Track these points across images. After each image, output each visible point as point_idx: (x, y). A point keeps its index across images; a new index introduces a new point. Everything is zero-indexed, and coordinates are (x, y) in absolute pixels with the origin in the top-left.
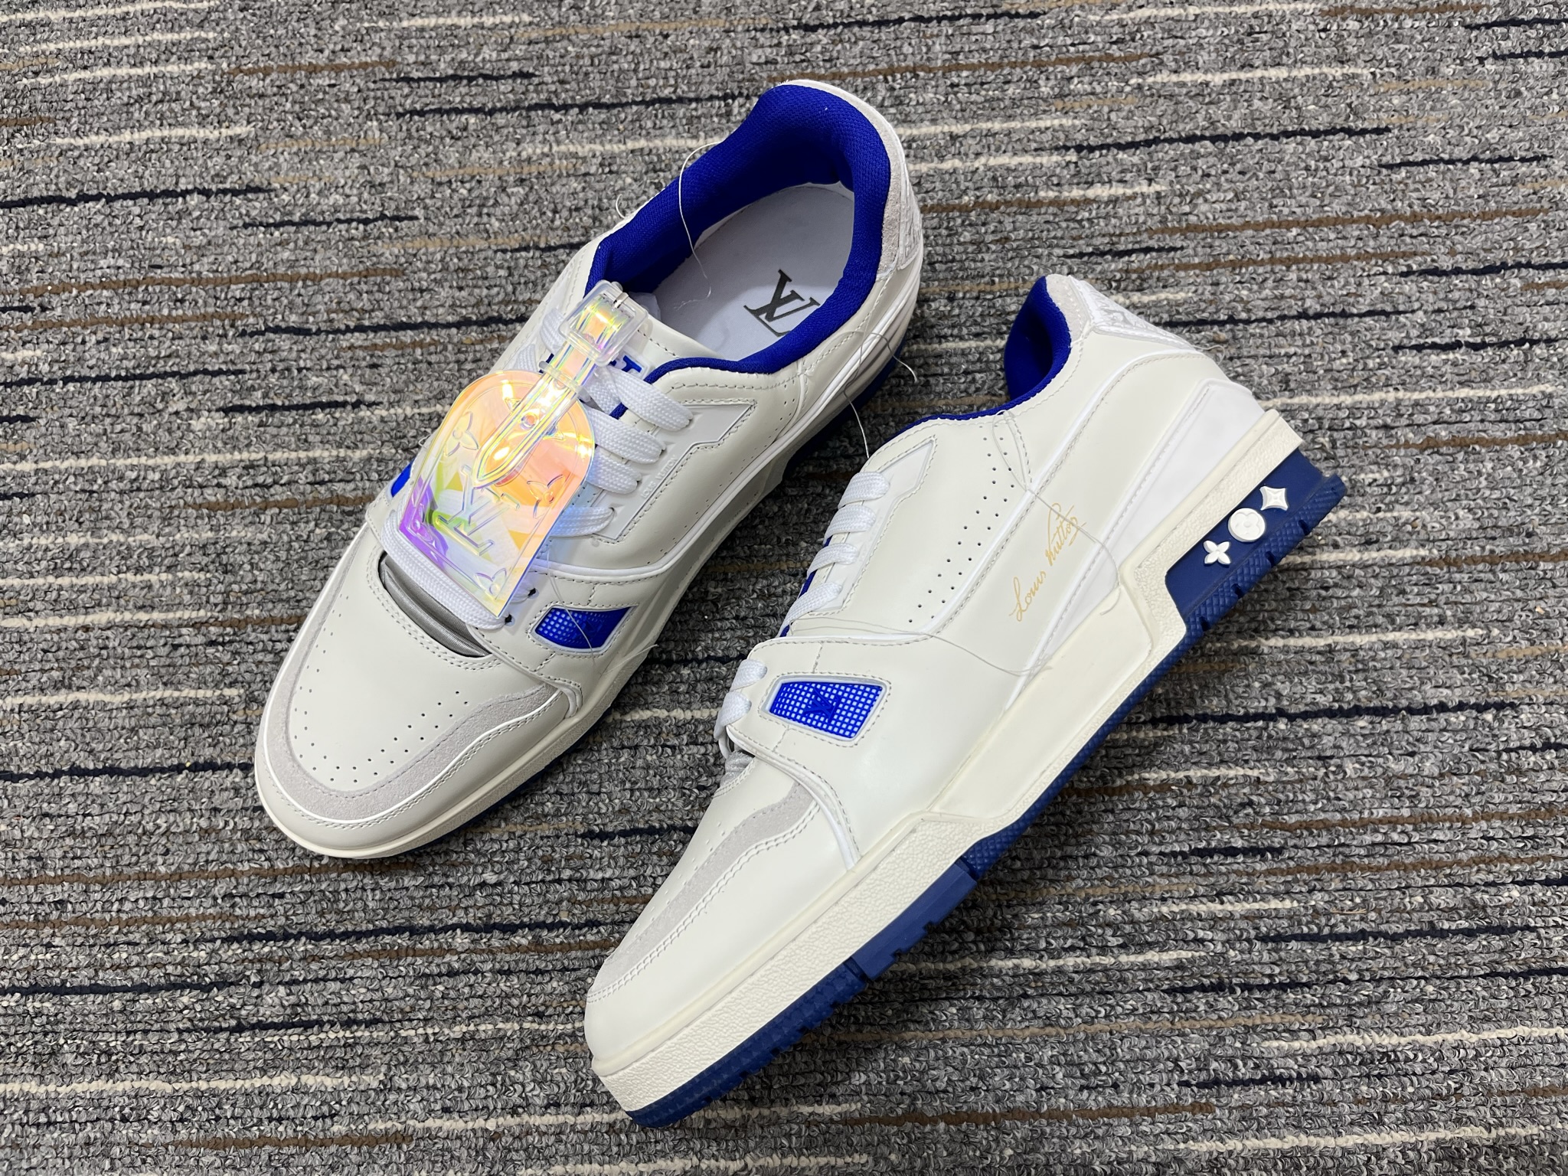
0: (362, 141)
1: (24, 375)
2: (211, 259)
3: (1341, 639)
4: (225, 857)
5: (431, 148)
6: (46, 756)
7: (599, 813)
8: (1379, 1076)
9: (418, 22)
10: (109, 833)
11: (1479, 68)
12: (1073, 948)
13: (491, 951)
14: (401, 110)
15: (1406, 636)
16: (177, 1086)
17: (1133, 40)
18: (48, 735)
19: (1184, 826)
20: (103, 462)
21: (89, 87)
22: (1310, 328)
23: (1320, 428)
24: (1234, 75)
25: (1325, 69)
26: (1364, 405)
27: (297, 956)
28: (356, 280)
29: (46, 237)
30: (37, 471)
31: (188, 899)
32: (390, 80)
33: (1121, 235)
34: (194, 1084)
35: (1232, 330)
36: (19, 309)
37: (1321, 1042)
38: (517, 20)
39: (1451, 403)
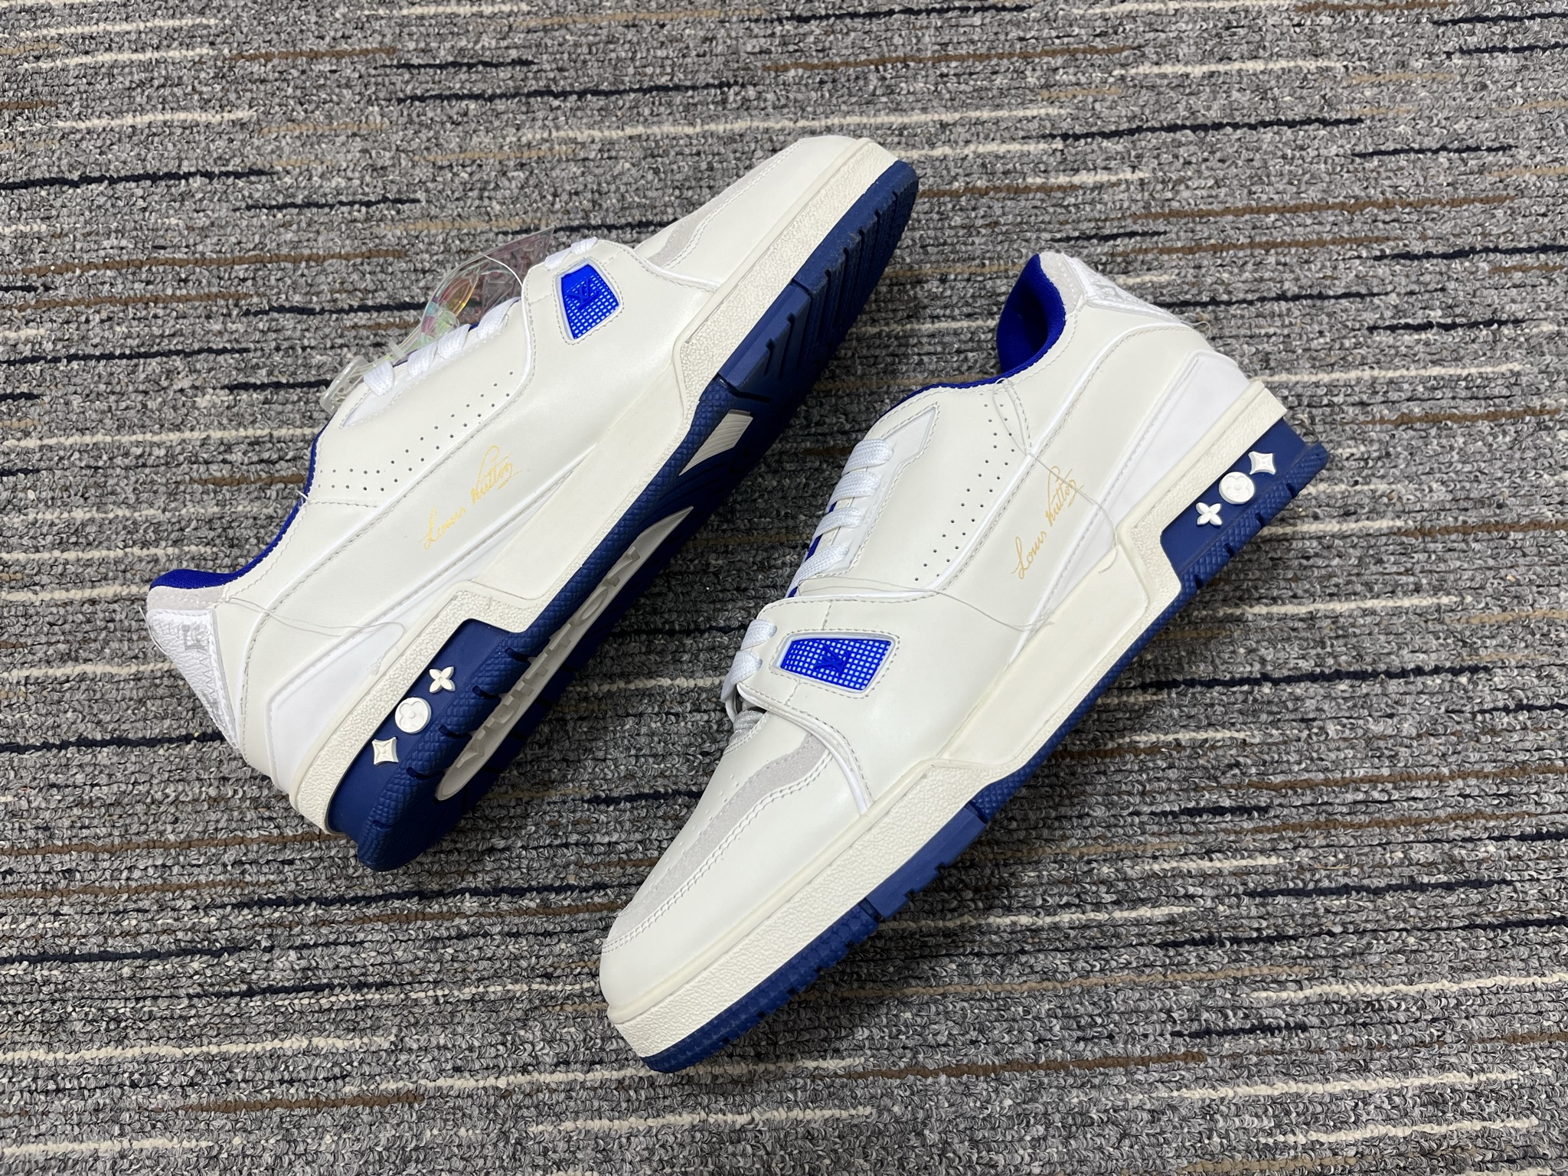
0: (363, 125)
1: (27, 353)
2: (215, 240)
3: (1322, 607)
4: (234, 825)
5: (432, 133)
6: (53, 727)
7: (604, 779)
8: (1364, 1025)
9: (417, 10)
10: (118, 803)
11: (1447, 63)
12: (1068, 905)
13: (499, 914)
14: (401, 95)
15: (1384, 603)
16: (187, 1051)
17: (1116, 33)
18: (54, 707)
19: (1175, 786)
20: (108, 439)
21: (91, 72)
22: (1289, 310)
23: (1299, 405)
24: (1213, 68)
25: (1300, 63)
26: (1341, 383)
27: (307, 921)
28: (359, 260)
29: (48, 218)
30: (41, 448)
31: (199, 866)
32: (391, 66)
33: (1106, 220)
34: (205, 1049)
35: (1214, 311)
36: (22, 288)
37: (1308, 992)
38: (515, 9)
39: (1423, 381)
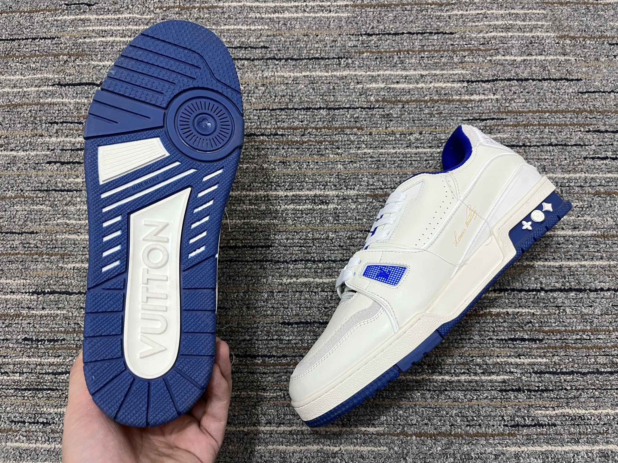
1: (78, 147)
3: (565, 263)
6: (82, 286)
7: (287, 315)
8: (578, 425)
9: (227, 27)
11: (614, 59)
12: (464, 373)
13: (246, 365)
15: (589, 263)
17: (488, 44)
18: (83, 279)
19: (506, 329)
21: (105, 44)
22: (553, 150)
23: (557, 186)
24: (525, 58)
25: (558, 57)
26: (573, 178)
29: (88, 97)
30: (82, 182)
33: (483, 113)
35: (524, 149)
37: (557, 412)
38: (263, 28)
39: (605, 179)
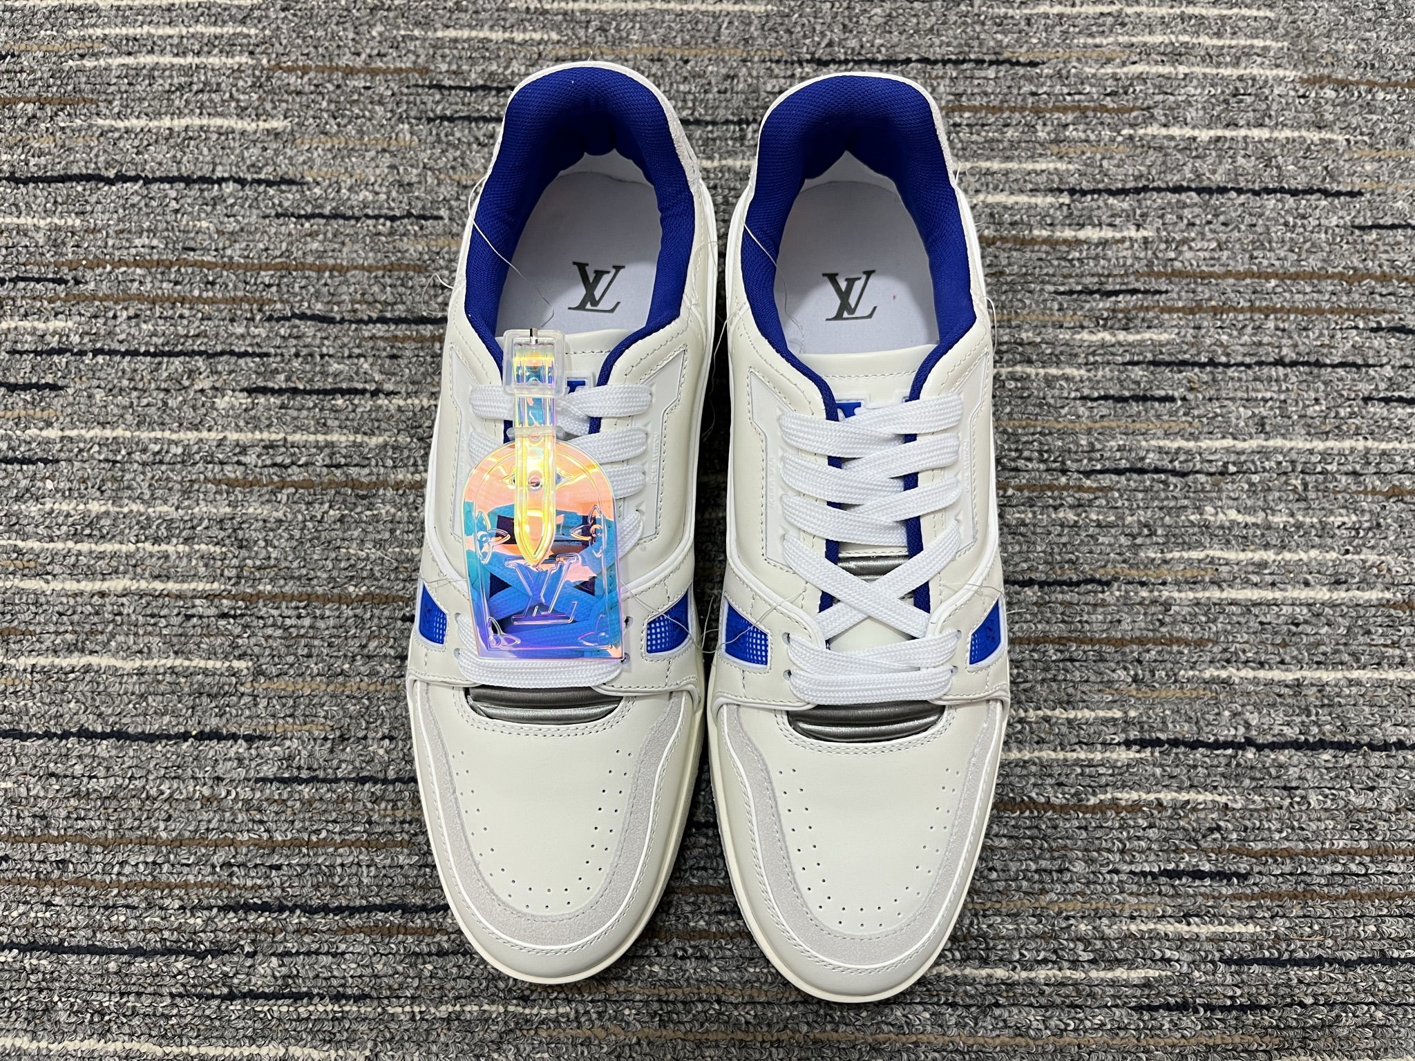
0: (393, 142)
1: (54, 344)
2: (243, 245)
3: (1309, 674)
4: (225, 826)
5: (458, 153)
6: (56, 717)
9: (452, 33)
10: (113, 797)
12: (1045, 961)
14: (431, 115)
15: (1369, 674)
16: (168, 1050)
17: (1126, 93)
18: (59, 697)
19: (1154, 846)
20: (128, 434)
21: (133, 72)
22: (1286, 375)
23: (1293, 471)
24: (1220, 133)
26: (1336, 452)
27: (290, 928)
28: (380, 273)
29: (83, 213)
30: (62, 439)
31: (188, 865)
32: (423, 86)
33: (1109, 276)
34: (184, 1049)
35: (1211, 372)
36: (53, 281)
38: (546, 37)
